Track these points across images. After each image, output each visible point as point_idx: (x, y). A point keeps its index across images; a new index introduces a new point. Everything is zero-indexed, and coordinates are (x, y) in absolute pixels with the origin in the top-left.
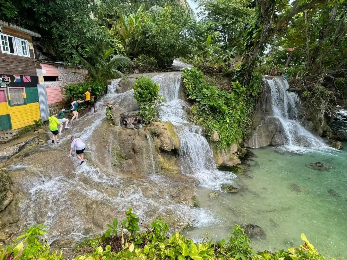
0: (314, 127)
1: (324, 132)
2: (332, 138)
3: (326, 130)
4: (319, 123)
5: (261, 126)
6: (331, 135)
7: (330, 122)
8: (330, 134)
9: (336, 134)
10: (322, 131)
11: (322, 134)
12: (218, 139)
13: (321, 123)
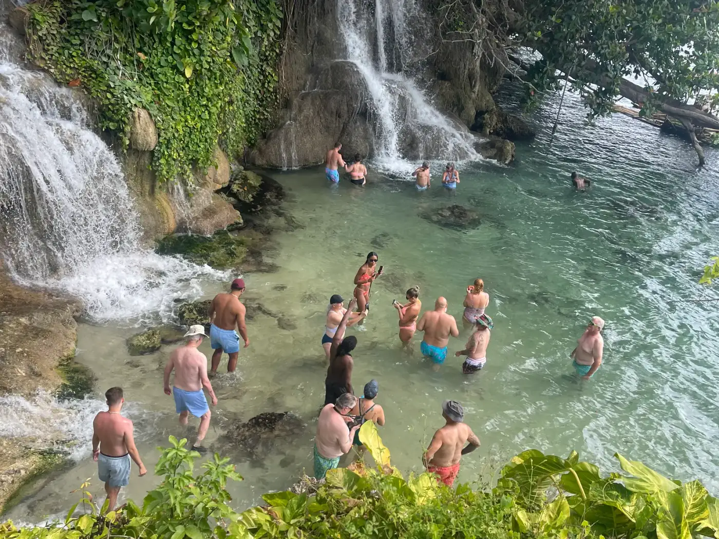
0: (455, 100)
1: (480, 114)
2: (496, 133)
3: (484, 109)
4: (469, 88)
5: (307, 94)
6: (494, 124)
7: (495, 84)
8: (492, 121)
9: (505, 121)
10: (473, 113)
11: (473, 121)
12: (152, 139)
13: (472, 87)
